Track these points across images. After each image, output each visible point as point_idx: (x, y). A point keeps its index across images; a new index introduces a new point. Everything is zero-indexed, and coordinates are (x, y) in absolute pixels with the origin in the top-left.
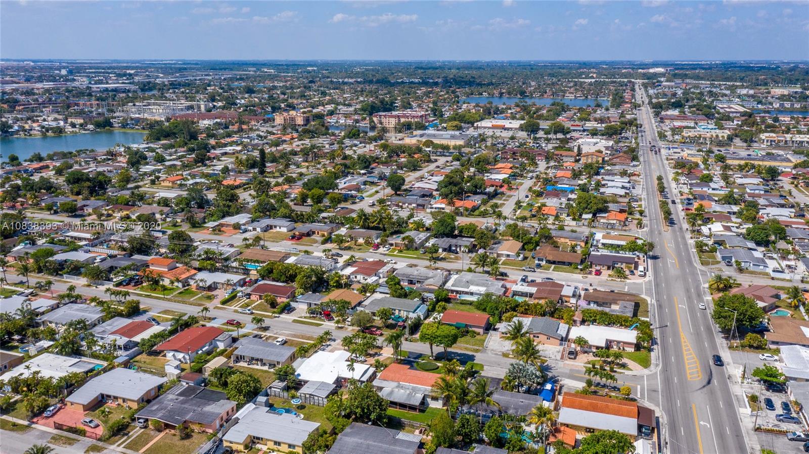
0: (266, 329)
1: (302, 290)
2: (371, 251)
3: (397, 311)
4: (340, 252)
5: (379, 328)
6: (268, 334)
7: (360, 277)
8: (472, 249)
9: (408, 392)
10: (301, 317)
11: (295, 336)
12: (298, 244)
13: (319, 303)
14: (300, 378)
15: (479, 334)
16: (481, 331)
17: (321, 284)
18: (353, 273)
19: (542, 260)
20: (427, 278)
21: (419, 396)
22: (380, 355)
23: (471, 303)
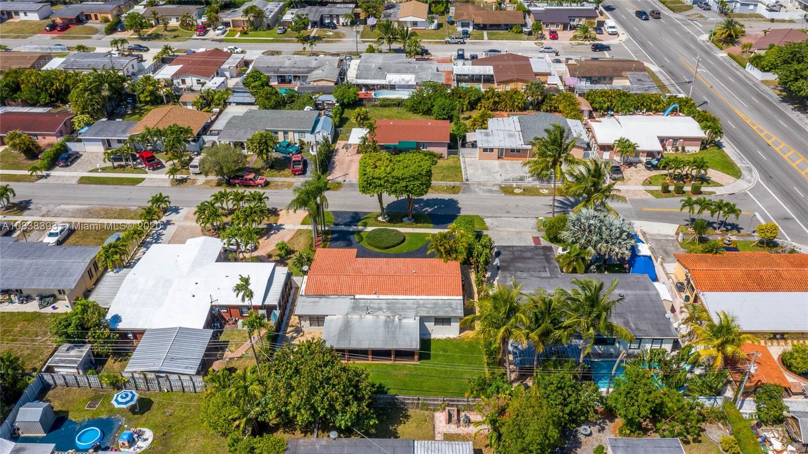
0: (23, 207)
1: (86, 117)
2: (195, 37)
3: (281, 135)
4: (143, 43)
5: (257, 171)
6: (27, 218)
7: (191, 81)
8: (355, 20)
9: (382, 318)
10: (96, 170)
11: (89, 213)
12: (63, 38)
13: (126, 137)
14: (121, 326)
15: (441, 157)
16: (443, 150)
17: (121, 101)
18: (177, 75)
19: (468, 25)
20: (311, 70)
21: (412, 323)
22: (279, 228)
23: (399, 103)
